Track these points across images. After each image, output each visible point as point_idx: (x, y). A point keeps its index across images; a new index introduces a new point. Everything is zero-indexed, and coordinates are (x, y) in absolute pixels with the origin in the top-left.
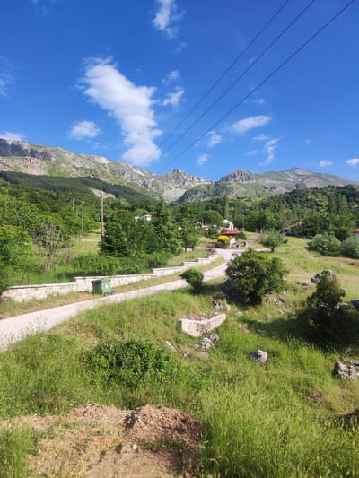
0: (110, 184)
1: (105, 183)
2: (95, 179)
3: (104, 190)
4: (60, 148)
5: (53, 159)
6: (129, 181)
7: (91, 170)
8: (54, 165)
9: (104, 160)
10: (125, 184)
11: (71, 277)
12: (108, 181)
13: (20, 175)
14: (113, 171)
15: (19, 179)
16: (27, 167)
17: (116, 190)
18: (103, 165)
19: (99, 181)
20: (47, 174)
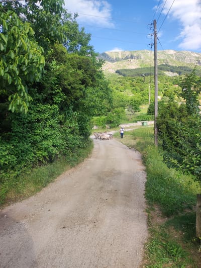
0: (176, 67)
1: (172, 67)
2: (167, 65)
3: (172, 71)
4: (146, 50)
5: (142, 57)
6: (188, 62)
7: (163, 60)
8: (143, 61)
9: (172, 52)
10: (185, 65)
11: (136, 121)
12: (174, 65)
13: (126, 70)
14: (178, 58)
15: (125, 73)
16: (129, 65)
17: (179, 70)
18: (172, 55)
19: (169, 66)
20: (140, 67)
